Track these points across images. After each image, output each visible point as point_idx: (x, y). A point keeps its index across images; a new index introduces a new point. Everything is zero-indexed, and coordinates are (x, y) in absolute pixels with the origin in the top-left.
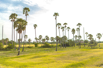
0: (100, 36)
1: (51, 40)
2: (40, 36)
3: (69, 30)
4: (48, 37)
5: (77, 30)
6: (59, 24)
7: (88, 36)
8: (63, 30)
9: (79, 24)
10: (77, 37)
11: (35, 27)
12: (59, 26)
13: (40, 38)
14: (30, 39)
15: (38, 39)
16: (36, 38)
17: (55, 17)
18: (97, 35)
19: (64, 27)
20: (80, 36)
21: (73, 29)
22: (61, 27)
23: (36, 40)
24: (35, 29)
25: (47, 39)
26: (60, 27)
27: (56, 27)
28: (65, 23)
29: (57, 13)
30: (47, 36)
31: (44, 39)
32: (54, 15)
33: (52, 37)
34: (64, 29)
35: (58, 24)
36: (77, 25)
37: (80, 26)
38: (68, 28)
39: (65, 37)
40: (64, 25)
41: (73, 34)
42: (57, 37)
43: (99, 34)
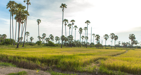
0: (107, 38)
1: (56, 39)
2: (44, 34)
3: (76, 29)
4: (53, 36)
5: (85, 29)
6: (66, 20)
7: (95, 37)
8: (70, 27)
9: (88, 22)
10: (84, 37)
11: (39, 23)
12: (65, 22)
13: (44, 37)
14: (32, 37)
15: (42, 38)
16: (39, 36)
17: (62, 9)
18: (104, 36)
19: (71, 25)
20: (87, 37)
21: (81, 28)
22: (68, 24)
23: (39, 38)
24: (38, 24)
25: (51, 38)
26: (66, 24)
27: (63, 23)
28: (72, 20)
29: (65, 5)
30: (51, 35)
31: (49, 38)
32: (61, 7)
33: (57, 37)
34: (72, 27)
35: (64, 20)
36: (86, 23)
37: (88, 23)
38: (76, 26)
39: (71, 37)
40: (71, 22)
41: (80, 34)
42: (63, 36)
43: (106, 35)
